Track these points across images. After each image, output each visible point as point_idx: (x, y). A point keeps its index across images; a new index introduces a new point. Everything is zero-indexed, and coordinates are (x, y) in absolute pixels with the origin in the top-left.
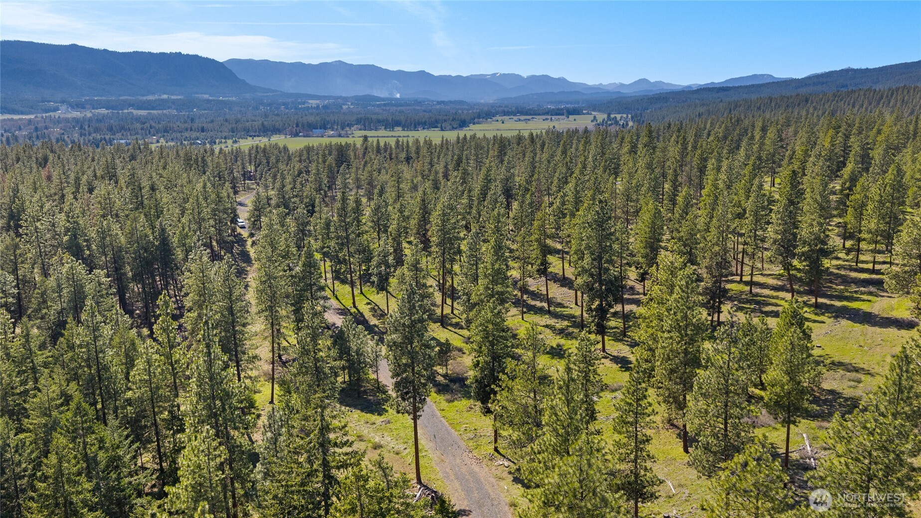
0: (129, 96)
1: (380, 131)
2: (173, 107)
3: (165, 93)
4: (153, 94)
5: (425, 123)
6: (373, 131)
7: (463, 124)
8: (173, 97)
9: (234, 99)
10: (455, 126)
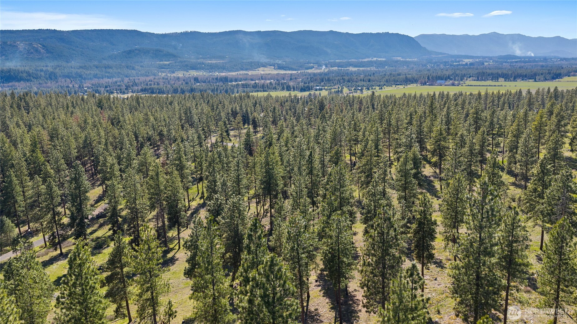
0: (355, 59)
1: (488, 82)
2: (375, 65)
3: (375, 57)
4: (369, 57)
5: (526, 76)
6: (483, 82)
7: (557, 76)
8: (379, 59)
9: (416, 59)
10: (547, 78)
